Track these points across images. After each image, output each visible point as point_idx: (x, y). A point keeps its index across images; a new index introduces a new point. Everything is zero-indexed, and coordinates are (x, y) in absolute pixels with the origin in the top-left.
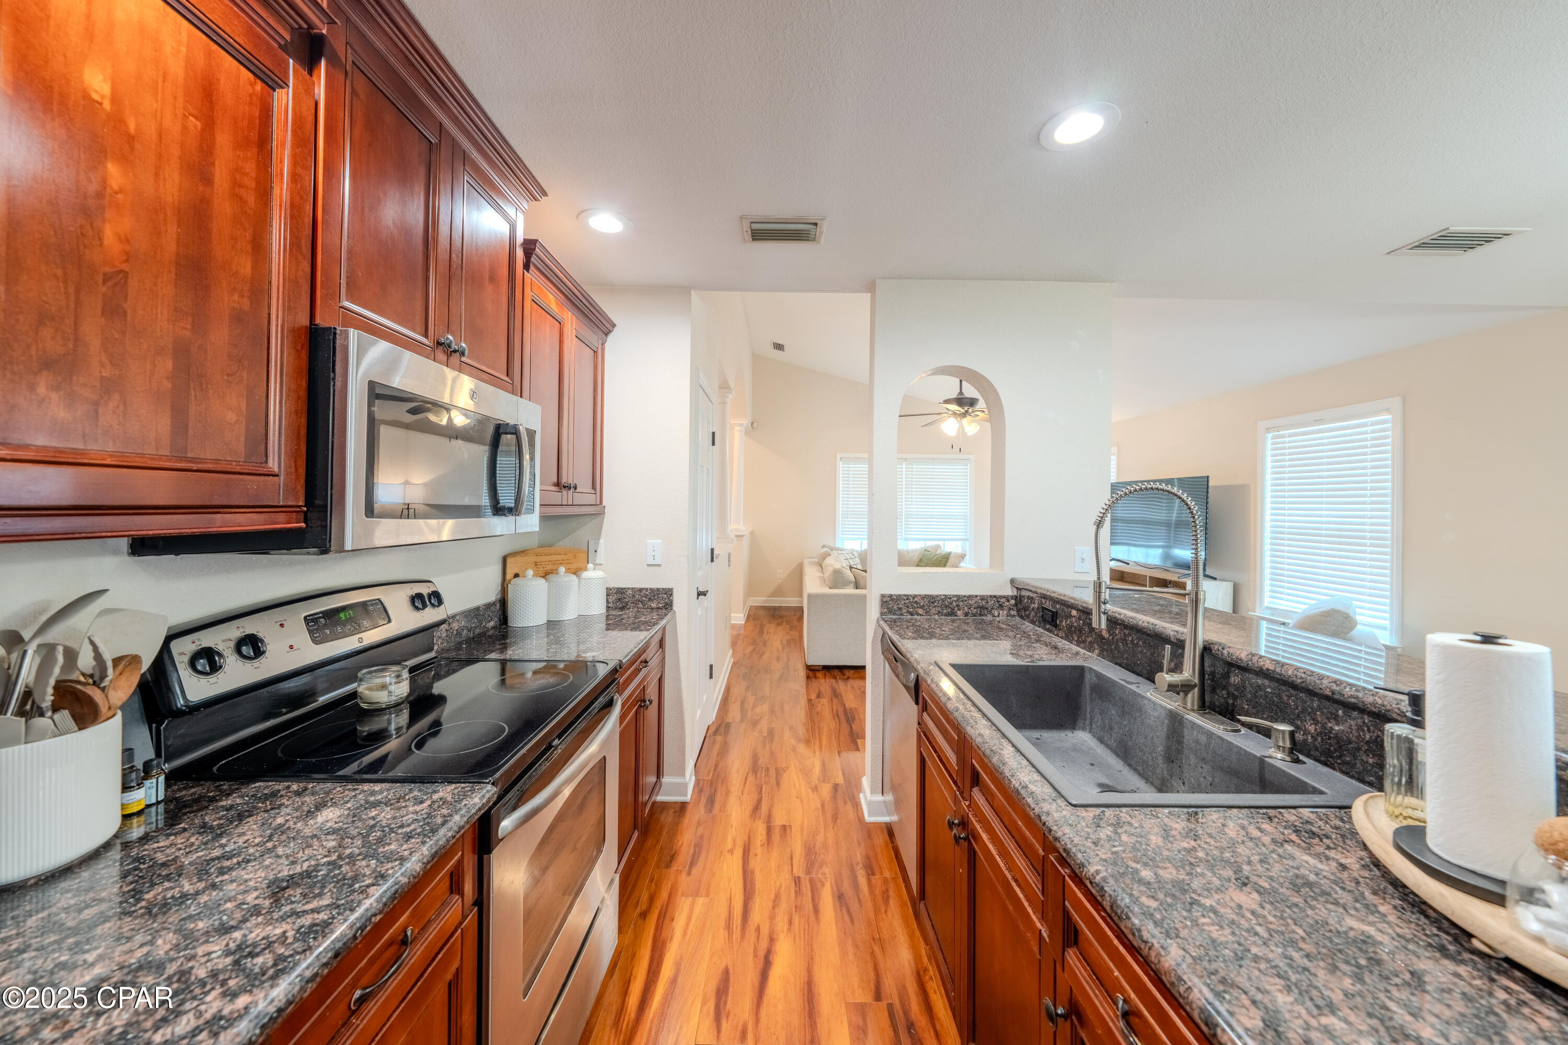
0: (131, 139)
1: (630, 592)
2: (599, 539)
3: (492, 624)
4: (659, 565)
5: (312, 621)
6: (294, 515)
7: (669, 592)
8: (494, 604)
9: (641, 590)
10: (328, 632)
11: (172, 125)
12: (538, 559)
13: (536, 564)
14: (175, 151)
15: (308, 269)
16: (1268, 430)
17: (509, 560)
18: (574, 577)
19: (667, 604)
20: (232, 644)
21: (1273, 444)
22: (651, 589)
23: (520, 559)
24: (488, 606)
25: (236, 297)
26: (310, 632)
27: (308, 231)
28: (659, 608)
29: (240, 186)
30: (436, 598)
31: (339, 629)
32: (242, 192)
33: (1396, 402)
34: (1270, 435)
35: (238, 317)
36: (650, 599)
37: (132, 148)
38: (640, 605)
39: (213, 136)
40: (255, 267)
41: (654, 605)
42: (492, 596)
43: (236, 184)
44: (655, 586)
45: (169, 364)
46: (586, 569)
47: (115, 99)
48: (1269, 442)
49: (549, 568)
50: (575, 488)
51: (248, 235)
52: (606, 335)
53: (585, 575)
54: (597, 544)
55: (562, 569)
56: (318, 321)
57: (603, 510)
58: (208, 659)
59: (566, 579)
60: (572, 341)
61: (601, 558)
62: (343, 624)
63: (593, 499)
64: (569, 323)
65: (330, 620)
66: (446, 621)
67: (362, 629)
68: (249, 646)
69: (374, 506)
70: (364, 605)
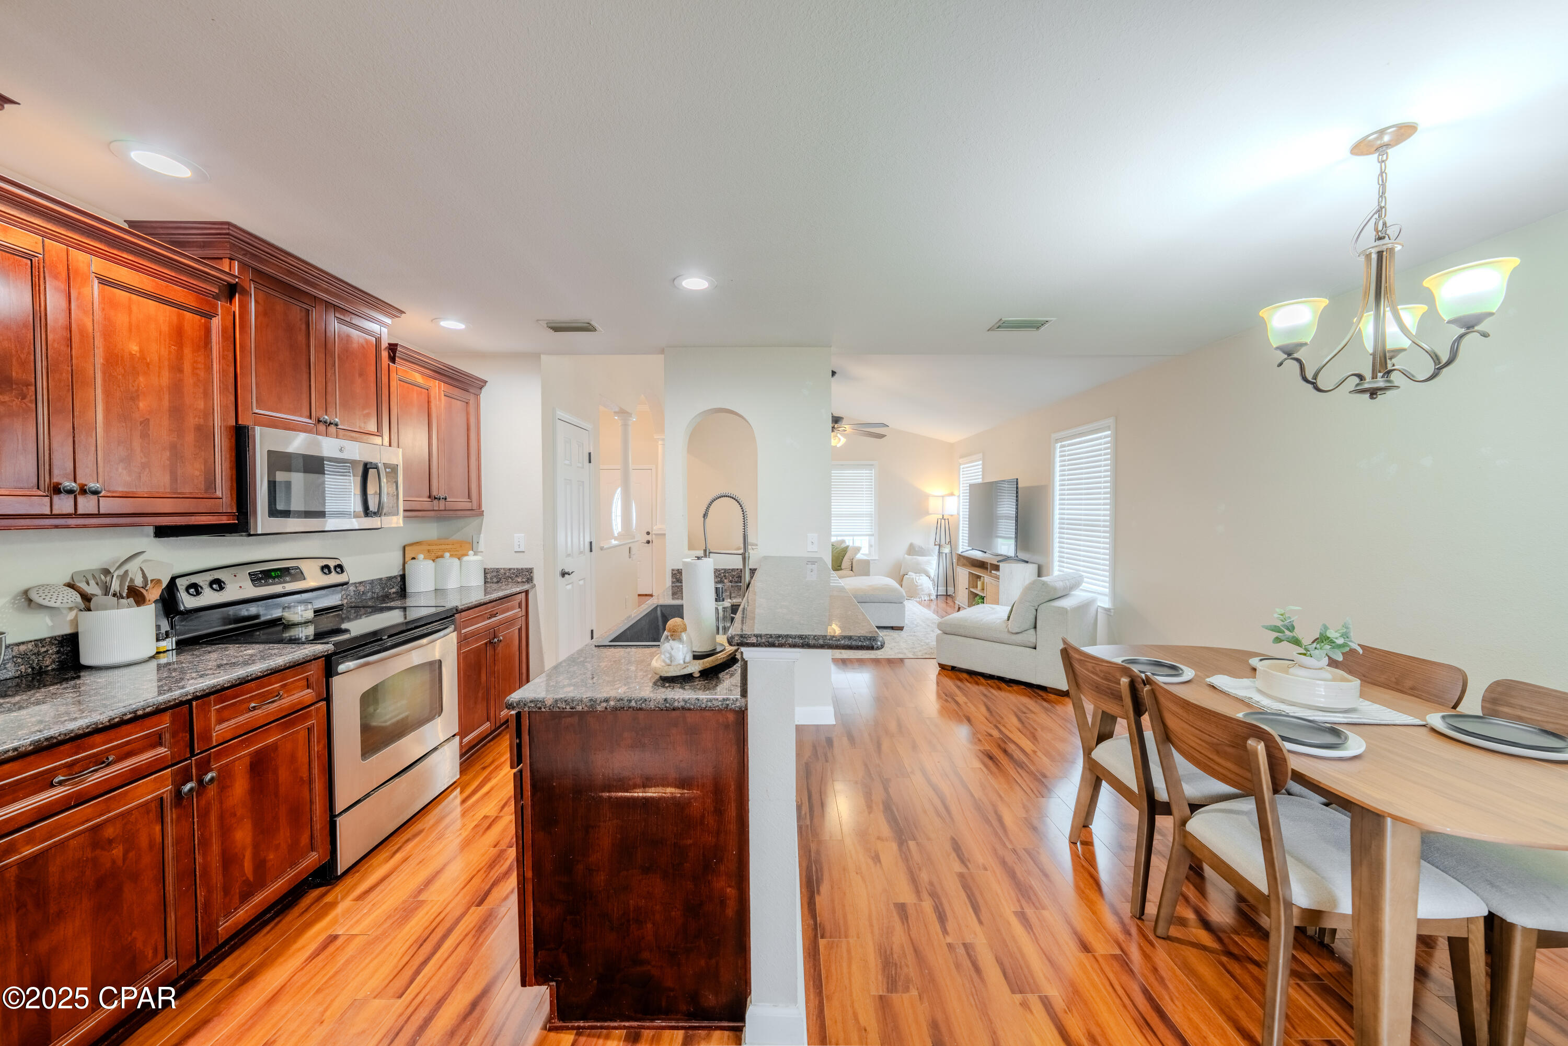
0: (148, 364)
1: (502, 571)
2: (480, 534)
3: (394, 590)
4: (523, 552)
5: (253, 575)
6: (231, 517)
7: (530, 571)
8: (395, 577)
9: (510, 569)
10: (263, 581)
11: (164, 352)
12: (429, 548)
13: (429, 551)
14: (166, 363)
15: (233, 399)
16: (1057, 441)
17: (406, 548)
18: (456, 561)
19: (528, 579)
20: (208, 583)
21: (1061, 452)
22: (517, 569)
23: (416, 548)
24: (390, 579)
25: (197, 419)
26: (252, 580)
27: (232, 380)
28: (523, 582)
29: (196, 369)
30: (340, 568)
31: (270, 581)
32: (198, 371)
33: (1110, 421)
34: (1059, 444)
35: (198, 428)
36: (517, 576)
37: (148, 368)
38: (510, 580)
39: (183, 351)
40: (205, 403)
41: (519, 580)
42: (395, 571)
43: (194, 368)
44: (520, 567)
45: (168, 454)
46: (467, 555)
47: (141, 351)
48: (1058, 450)
49: (440, 554)
50: (446, 499)
51: (201, 390)
52: (481, 388)
53: (465, 558)
54: (479, 538)
55: (447, 555)
56: (240, 422)
57: (481, 514)
58: (195, 589)
59: (450, 562)
60: (440, 399)
61: (482, 547)
62: (274, 578)
63: (468, 506)
64: (437, 388)
65: (263, 576)
66: (346, 583)
67: (285, 582)
68: (218, 584)
69: (274, 512)
70: (288, 569)
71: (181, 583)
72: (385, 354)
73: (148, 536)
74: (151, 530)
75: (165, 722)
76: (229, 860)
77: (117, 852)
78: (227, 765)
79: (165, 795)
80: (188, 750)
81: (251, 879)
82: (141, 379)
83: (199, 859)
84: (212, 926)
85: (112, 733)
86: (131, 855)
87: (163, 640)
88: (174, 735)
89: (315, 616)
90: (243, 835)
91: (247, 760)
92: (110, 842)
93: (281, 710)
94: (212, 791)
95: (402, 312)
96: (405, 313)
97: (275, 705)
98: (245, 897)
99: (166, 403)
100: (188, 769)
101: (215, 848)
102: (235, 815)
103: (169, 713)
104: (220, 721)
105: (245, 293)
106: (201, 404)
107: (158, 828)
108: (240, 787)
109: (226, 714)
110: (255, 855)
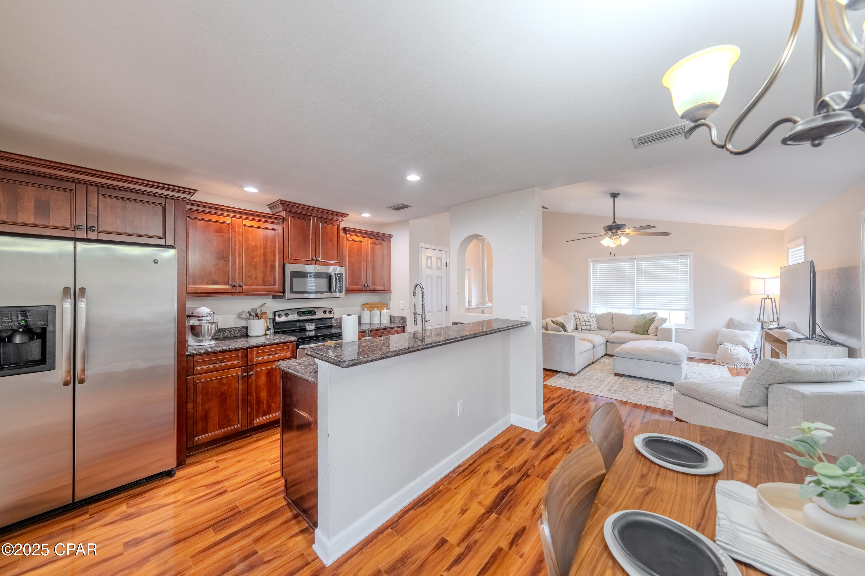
0: (257, 248)
1: (396, 317)
2: (390, 301)
4: (404, 309)
5: (298, 312)
6: (281, 293)
7: (405, 318)
9: (398, 316)
10: (302, 315)
11: (262, 244)
12: (371, 306)
14: (262, 247)
15: (282, 255)
18: (378, 312)
19: (404, 322)
20: (284, 314)
23: (365, 305)
25: (271, 263)
26: (298, 314)
27: (282, 249)
28: (402, 323)
29: (271, 247)
30: (330, 312)
31: (304, 315)
35: (271, 266)
36: (401, 320)
38: (398, 322)
39: (267, 242)
40: (274, 258)
44: (402, 316)
45: (262, 274)
46: (384, 309)
47: (255, 244)
49: (374, 308)
50: (369, 286)
51: (273, 254)
52: (391, 239)
53: (383, 311)
55: (376, 309)
56: (284, 263)
57: (391, 292)
58: (280, 316)
59: (376, 312)
60: (368, 245)
61: (391, 307)
62: (306, 314)
63: (383, 289)
64: (366, 242)
65: (303, 313)
66: (333, 318)
67: (309, 315)
68: (287, 315)
69: (292, 291)
70: (311, 311)
71: (277, 314)
72: (341, 232)
73: (271, 299)
74: (272, 297)
75: (239, 353)
76: (259, 402)
77: (226, 388)
78: (259, 371)
79: (239, 375)
80: (246, 363)
81: (266, 410)
82: (255, 252)
83: (249, 398)
84: (252, 420)
85: (225, 354)
86: (230, 390)
87: (269, 331)
88: (242, 358)
89: (315, 327)
90: (264, 395)
91: (266, 371)
92: (224, 384)
93: (278, 358)
94: (253, 378)
95: (347, 215)
96: (348, 214)
97: (276, 355)
98: (264, 415)
99: (262, 259)
100: (245, 369)
101: (254, 396)
102: (261, 388)
103: (240, 352)
104: (257, 357)
105: (287, 220)
106: (272, 258)
107: (237, 384)
108: (263, 379)
109: (259, 355)
110: (268, 403)
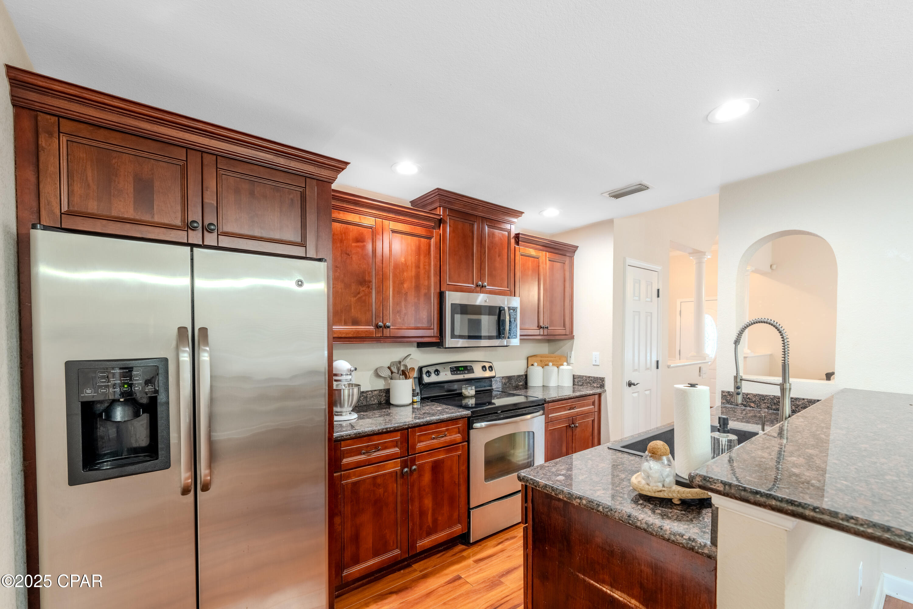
0: (407, 266)
1: (584, 378)
2: (572, 351)
3: (521, 383)
4: (598, 365)
5: (452, 368)
6: (437, 338)
7: (602, 379)
8: (522, 375)
9: (589, 377)
10: (455, 372)
11: (413, 260)
12: (542, 359)
13: (541, 361)
14: (414, 265)
15: (439, 278)
17: (529, 359)
18: (555, 368)
19: (601, 385)
20: (434, 371)
22: (594, 377)
23: (534, 358)
24: (519, 376)
25: (425, 290)
26: (451, 371)
27: (439, 269)
28: (597, 387)
29: (425, 265)
30: (491, 368)
31: (459, 372)
32: (426, 267)
35: (425, 294)
36: (593, 382)
37: (408, 268)
38: (589, 385)
39: (420, 258)
40: (428, 282)
41: (595, 385)
42: (522, 373)
43: (424, 265)
44: (596, 376)
45: (414, 308)
46: (563, 365)
47: (405, 261)
49: (547, 363)
50: (547, 328)
51: (427, 276)
52: (574, 252)
53: (561, 367)
54: (571, 354)
55: (551, 364)
56: (442, 290)
57: (572, 338)
58: (428, 373)
59: (552, 369)
60: (546, 264)
61: (572, 360)
62: (460, 371)
63: (563, 332)
64: (544, 256)
65: (456, 370)
66: (494, 377)
67: (465, 373)
68: (437, 372)
69: (453, 336)
70: (467, 366)
71: (424, 370)
72: (513, 241)
73: (414, 347)
74: (415, 344)
75: (398, 437)
76: (422, 513)
77: (381, 491)
78: (422, 464)
79: (398, 471)
80: (407, 452)
81: (431, 526)
82: (405, 274)
83: (410, 507)
84: (414, 543)
85: (380, 436)
86: (386, 494)
87: (416, 396)
88: (402, 443)
89: (476, 394)
90: (428, 502)
91: (430, 464)
92: (379, 485)
93: (446, 442)
94: (415, 475)
95: (522, 213)
97: (443, 439)
98: (429, 534)
99: (413, 284)
100: (406, 461)
101: (417, 504)
102: (425, 491)
103: (399, 433)
104: (420, 442)
105: (445, 222)
106: (426, 283)
107: (395, 485)
108: (427, 477)
109: (422, 438)
110: (433, 514)
